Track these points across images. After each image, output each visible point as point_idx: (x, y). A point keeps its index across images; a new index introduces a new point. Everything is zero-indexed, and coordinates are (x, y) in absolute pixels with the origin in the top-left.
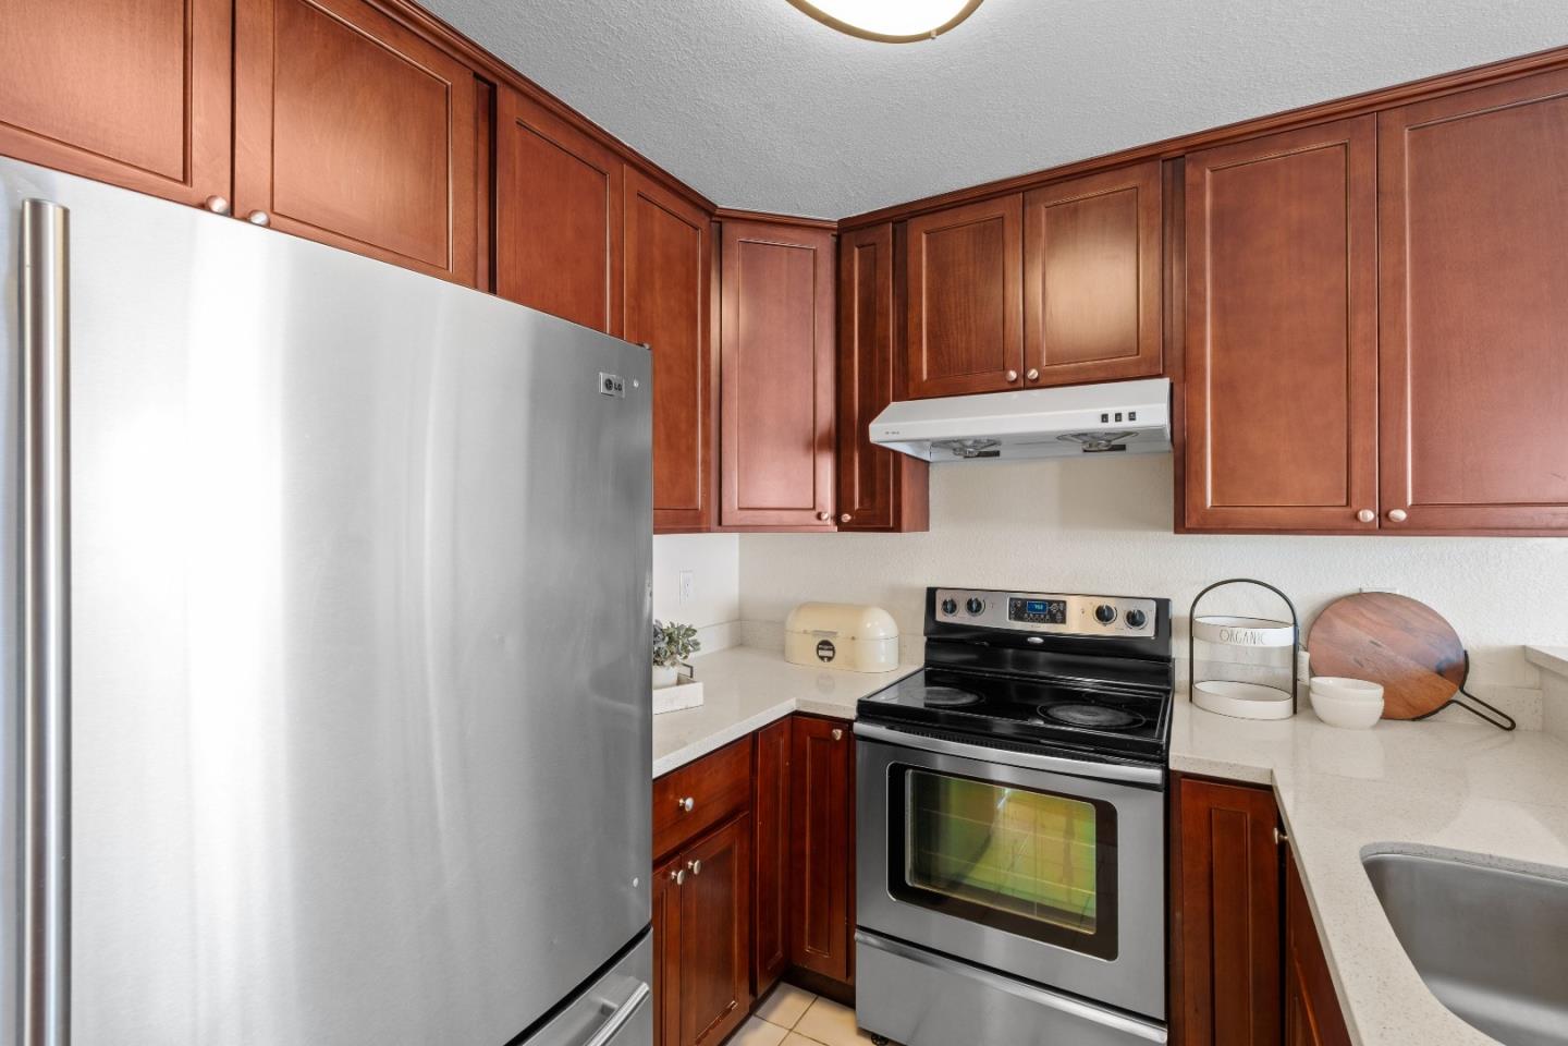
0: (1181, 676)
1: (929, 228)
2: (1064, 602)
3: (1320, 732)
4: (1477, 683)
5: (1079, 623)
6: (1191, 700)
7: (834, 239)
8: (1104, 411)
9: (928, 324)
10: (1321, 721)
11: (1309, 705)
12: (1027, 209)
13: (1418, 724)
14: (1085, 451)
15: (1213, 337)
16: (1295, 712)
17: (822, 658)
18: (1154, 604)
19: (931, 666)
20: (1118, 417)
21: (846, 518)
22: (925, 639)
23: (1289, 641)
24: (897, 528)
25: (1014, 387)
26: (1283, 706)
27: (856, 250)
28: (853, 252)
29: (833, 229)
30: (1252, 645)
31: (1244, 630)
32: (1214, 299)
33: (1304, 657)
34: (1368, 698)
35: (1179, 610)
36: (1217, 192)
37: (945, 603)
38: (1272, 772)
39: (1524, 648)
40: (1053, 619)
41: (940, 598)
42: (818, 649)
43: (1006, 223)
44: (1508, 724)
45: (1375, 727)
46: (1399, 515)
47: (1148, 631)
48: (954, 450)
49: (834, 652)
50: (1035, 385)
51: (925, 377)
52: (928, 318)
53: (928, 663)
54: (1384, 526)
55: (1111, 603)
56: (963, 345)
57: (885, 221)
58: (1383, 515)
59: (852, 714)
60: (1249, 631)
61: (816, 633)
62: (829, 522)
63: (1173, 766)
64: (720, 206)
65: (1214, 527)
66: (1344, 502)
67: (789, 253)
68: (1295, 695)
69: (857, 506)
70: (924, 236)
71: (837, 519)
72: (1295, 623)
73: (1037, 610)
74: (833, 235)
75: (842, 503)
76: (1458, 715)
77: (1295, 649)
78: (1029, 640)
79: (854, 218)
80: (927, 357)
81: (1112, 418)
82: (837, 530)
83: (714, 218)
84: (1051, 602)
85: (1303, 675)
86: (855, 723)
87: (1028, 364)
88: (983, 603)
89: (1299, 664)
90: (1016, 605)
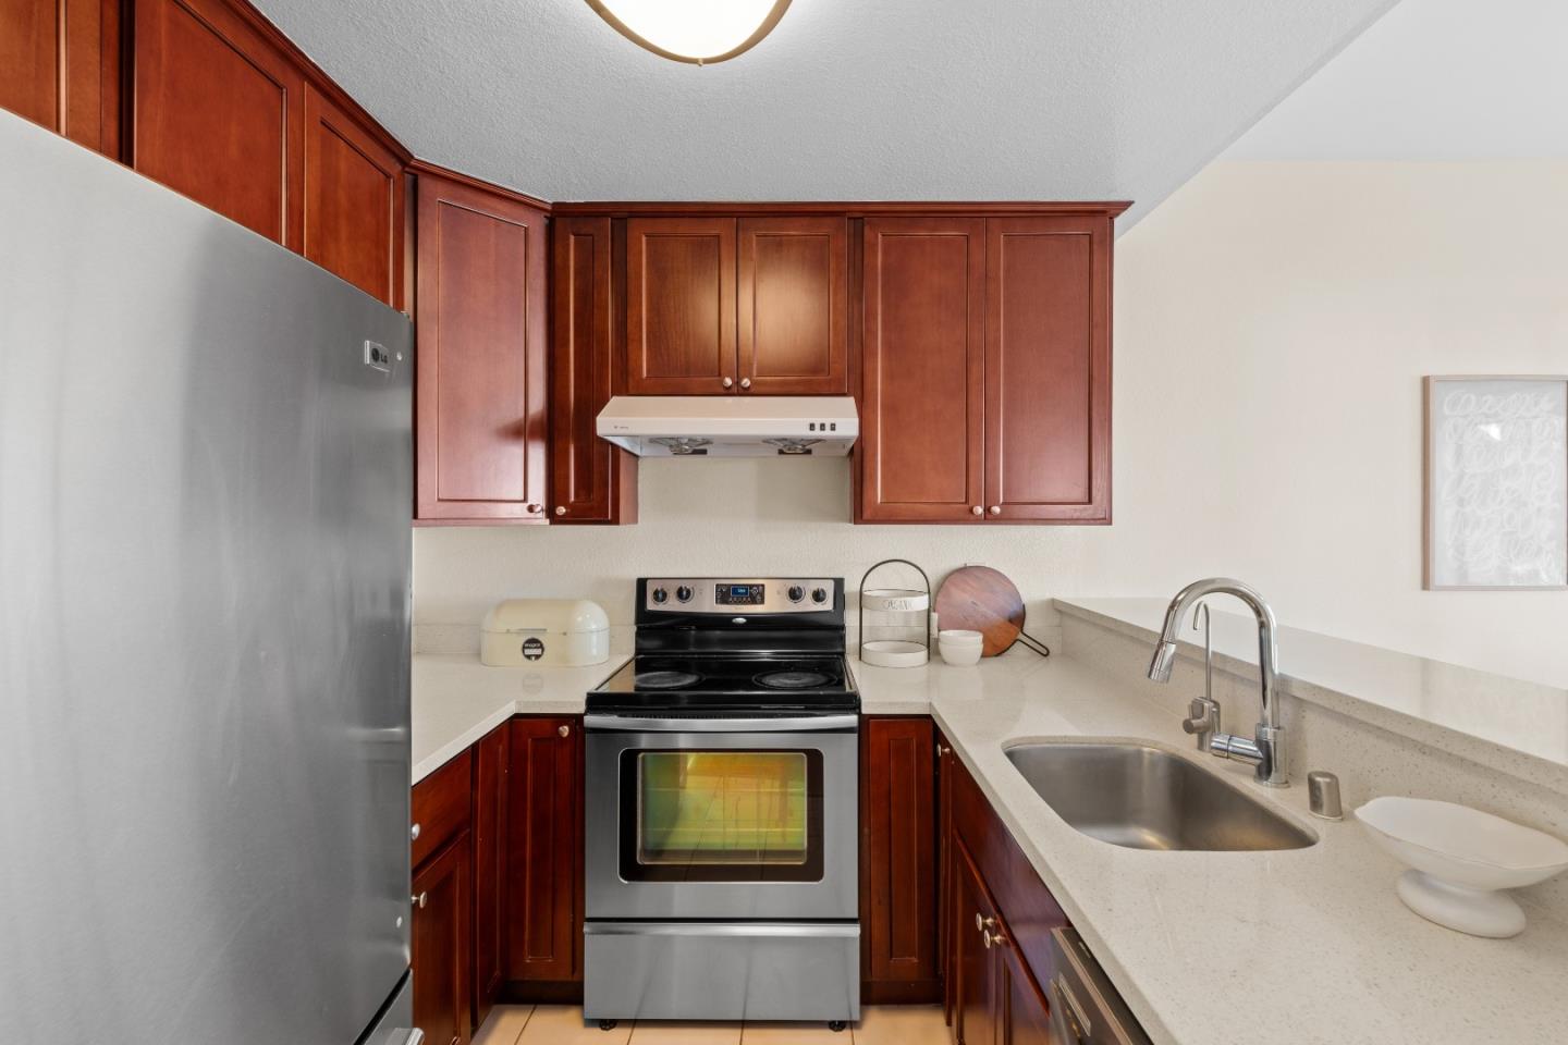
0: (851, 639)
1: (649, 231)
2: (763, 586)
3: (945, 672)
4: (1031, 626)
5: (775, 603)
6: (860, 659)
7: (546, 221)
8: (812, 420)
9: (648, 323)
10: (945, 663)
11: (938, 653)
12: (740, 233)
13: (999, 658)
14: (780, 453)
15: (883, 367)
16: (929, 659)
17: (529, 657)
18: (832, 583)
19: (642, 655)
20: (823, 427)
21: (561, 510)
22: (634, 628)
23: (927, 607)
24: (615, 521)
25: (728, 392)
26: (922, 655)
27: (572, 238)
28: (568, 239)
29: (545, 210)
30: (905, 610)
31: (899, 599)
32: (883, 338)
33: (935, 616)
34: (974, 642)
35: (851, 587)
36: (885, 253)
37: (656, 593)
38: (930, 704)
39: (1053, 600)
40: (753, 601)
41: (650, 589)
42: (524, 648)
43: (721, 242)
44: (1045, 652)
45: (977, 664)
46: (996, 510)
47: (828, 605)
48: (671, 446)
50: (745, 392)
51: (645, 375)
52: (647, 318)
53: (639, 651)
54: (988, 518)
55: (801, 584)
56: (682, 349)
57: (605, 215)
58: (987, 510)
59: (581, 708)
60: (903, 599)
61: (521, 631)
62: (542, 515)
63: (865, 710)
64: (416, 157)
65: (882, 518)
66: (964, 500)
67: (497, 226)
68: (928, 646)
69: (572, 499)
70: (644, 239)
71: (550, 512)
72: (929, 592)
73: (742, 594)
74: (546, 217)
75: (554, 493)
76: (1019, 650)
77: (929, 611)
78: (734, 621)
79: (570, 204)
80: (647, 356)
81: (817, 427)
82: (551, 523)
83: (407, 169)
84: (751, 586)
85: (934, 631)
86: (585, 717)
87: (741, 373)
88: (691, 591)
89: (931, 623)
90: (722, 591)
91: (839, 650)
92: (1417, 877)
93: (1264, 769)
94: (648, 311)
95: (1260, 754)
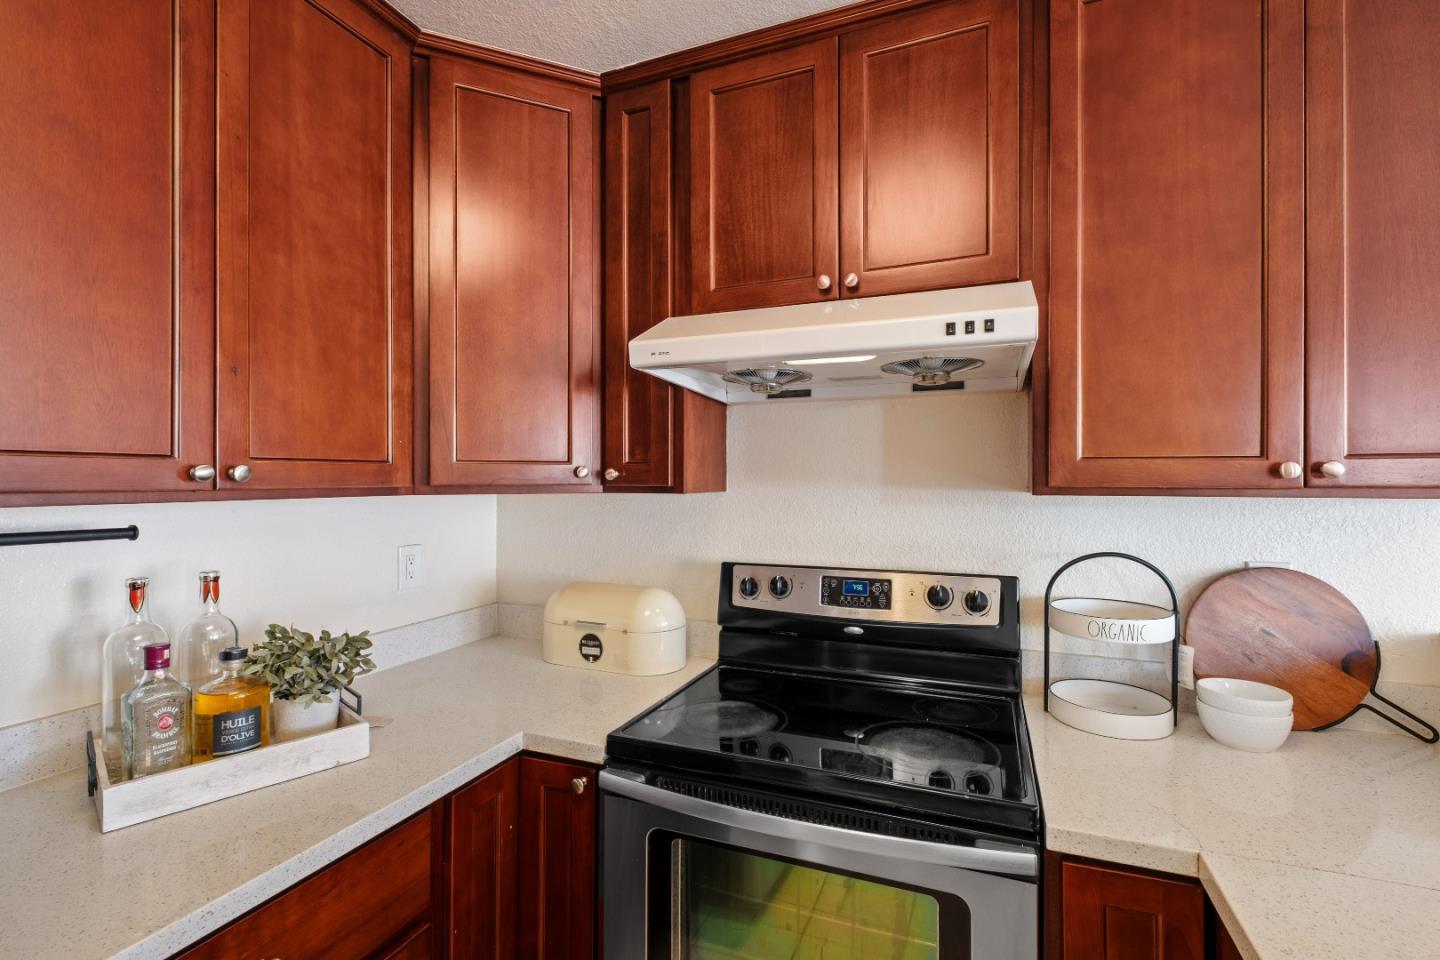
0: (1031, 671)
1: (717, 85)
2: (889, 582)
4: (1390, 680)
5: (906, 608)
6: (1046, 709)
7: (596, 104)
8: (950, 318)
9: (718, 215)
11: (1195, 713)
12: (845, 58)
13: (1325, 734)
14: (916, 388)
15: (1086, 229)
16: (1175, 724)
17: (586, 657)
18: (997, 583)
19: (723, 664)
20: (970, 327)
21: (612, 474)
22: (719, 628)
23: (1171, 636)
24: (678, 488)
25: (826, 295)
27: (625, 118)
28: (621, 120)
29: (596, 88)
30: (1130, 641)
31: (1120, 622)
32: (1086, 177)
33: (1187, 653)
34: (1275, 710)
35: (1030, 589)
36: (1091, 33)
37: (744, 582)
38: (1199, 858)
40: (875, 604)
41: (739, 575)
42: (582, 645)
43: (817, 77)
44: (1430, 736)
45: (1281, 748)
46: (1334, 469)
47: (991, 618)
48: (752, 384)
50: (854, 292)
51: (713, 286)
52: (717, 208)
53: (722, 659)
54: (1315, 484)
55: (947, 583)
56: (763, 242)
57: (662, 77)
58: (1313, 469)
59: (599, 755)
60: (1126, 623)
61: (580, 624)
62: (591, 480)
63: (1051, 844)
64: (423, 30)
65: (1085, 485)
66: (1256, 452)
67: (531, 113)
68: (1175, 703)
69: (626, 458)
70: (712, 97)
71: (601, 475)
72: (1175, 610)
73: (859, 592)
74: (594, 97)
75: (608, 453)
76: (1363, 722)
77: (1175, 643)
78: (846, 630)
79: (621, 71)
80: (716, 259)
81: (960, 328)
82: (602, 490)
83: (417, 50)
84: (872, 582)
85: (1186, 678)
86: (603, 774)
87: (846, 267)
88: (789, 583)
89: (1181, 663)
90: (830, 586)
91: (1011, 689)
94: (719, 197)
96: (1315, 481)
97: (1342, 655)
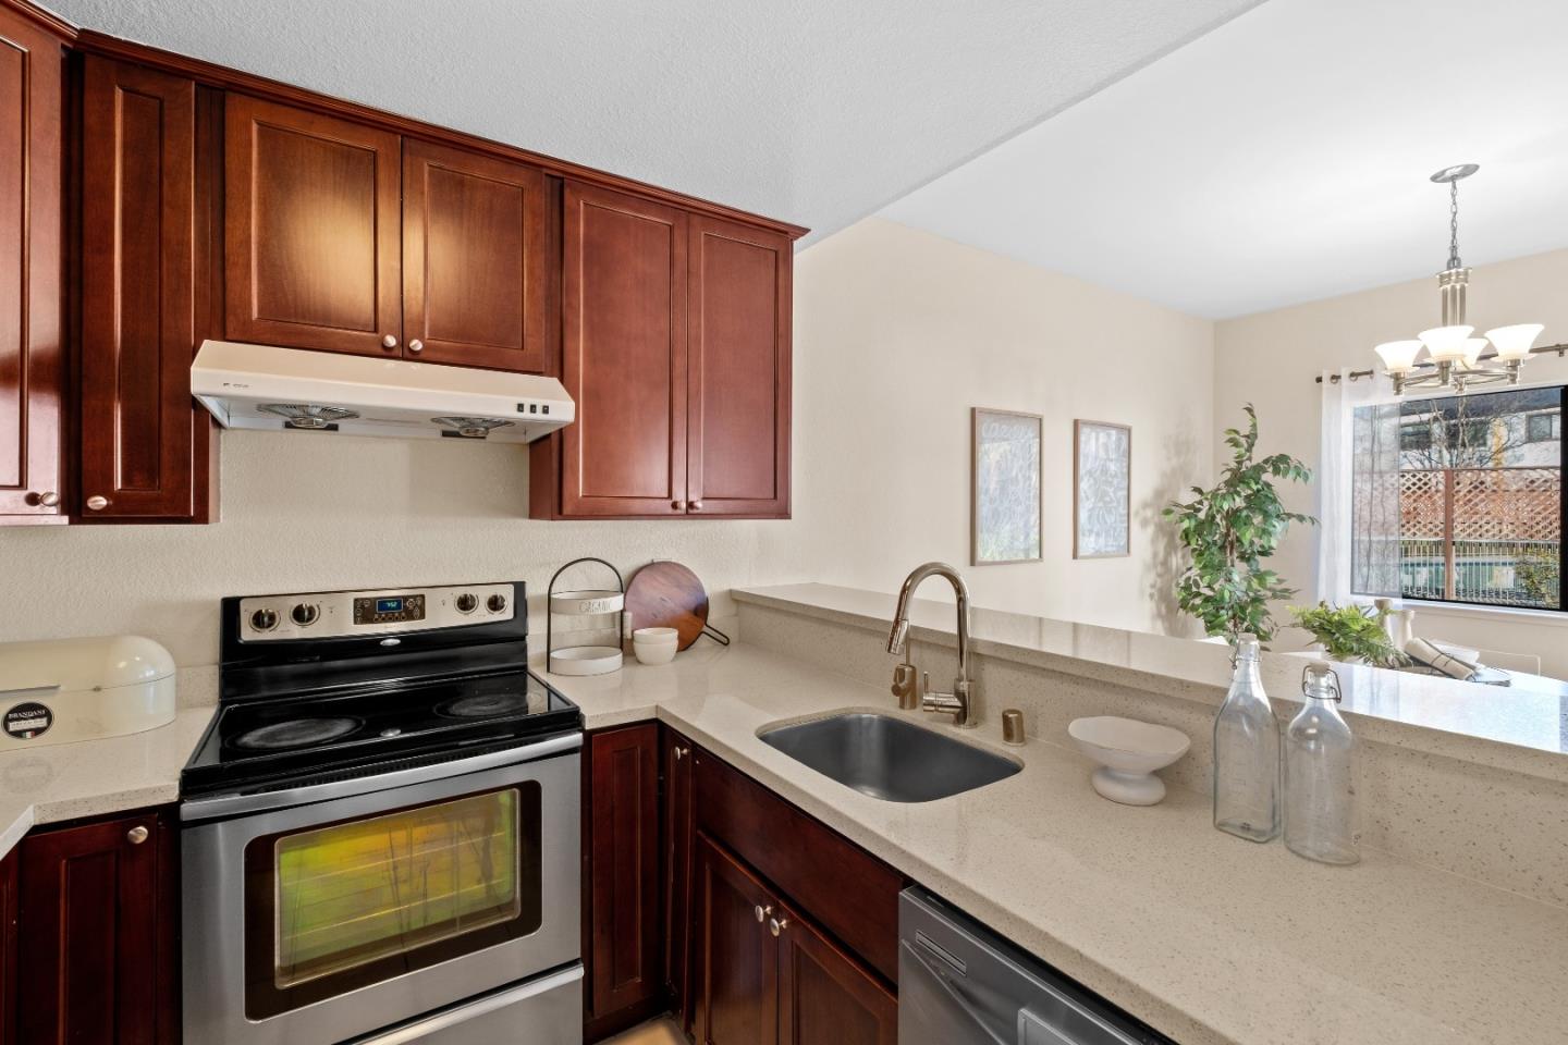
0: (535, 646)
1: (263, 119)
2: (423, 596)
3: (640, 670)
4: (713, 617)
5: (439, 615)
6: (548, 670)
7: (66, 54)
8: (521, 401)
9: (260, 245)
10: (639, 662)
11: (632, 653)
13: (689, 651)
14: (445, 434)
15: (584, 349)
16: (624, 661)
17: (19, 734)
18: (512, 586)
19: (232, 704)
20: (533, 408)
21: (95, 502)
22: (218, 669)
23: (621, 606)
24: (200, 518)
25: (389, 354)
26: (618, 658)
27: (119, 93)
28: (113, 92)
31: (598, 600)
32: (585, 315)
33: (629, 615)
34: (671, 638)
35: (536, 590)
36: (588, 225)
37: (257, 616)
38: (656, 708)
39: (731, 591)
40: (410, 616)
41: (246, 613)
44: (725, 640)
45: (673, 660)
46: (699, 505)
47: (507, 614)
49: (50, 721)
50: (414, 357)
51: (255, 315)
52: (260, 239)
54: (689, 512)
55: (469, 591)
57: (182, 76)
58: (690, 505)
59: (171, 795)
60: (601, 601)
62: (54, 509)
63: (587, 728)
65: (584, 514)
66: (666, 496)
68: (623, 648)
69: (118, 485)
70: (254, 126)
71: (70, 504)
72: (622, 590)
73: (393, 609)
76: (703, 641)
77: (622, 612)
78: (382, 643)
79: (117, 40)
80: (259, 288)
81: (527, 408)
82: (71, 522)
84: (406, 598)
85: (628, 632)
86: (183, 806)
87: (409, 333)
88: (316, 609)
89: (625, 625)
90: (362, 607)
91: (520, 663)
92: (1105, 771)
93: (962, 715)
94: (261, 227)
95: (959, 704)
96: (691, 511)
97: (693, 606)
